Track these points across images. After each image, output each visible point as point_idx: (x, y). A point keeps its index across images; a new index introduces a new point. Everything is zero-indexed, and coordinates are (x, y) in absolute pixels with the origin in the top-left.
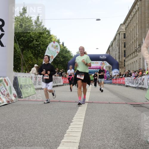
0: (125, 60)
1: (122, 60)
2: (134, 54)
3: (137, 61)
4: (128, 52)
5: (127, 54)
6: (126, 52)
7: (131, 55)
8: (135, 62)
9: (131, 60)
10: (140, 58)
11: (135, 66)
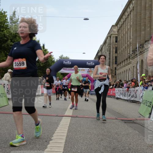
0: (116, 68)
1: (112, 68)
2: (127, 61)
3: (129, 69)
4: (120, 57)
5: (118, 60)
6: (118, 58)
7: (124, 62)
8: (128, 70)
9: (123, 68)
10: (134, 66)
11: (127, 75)
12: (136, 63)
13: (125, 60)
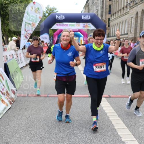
0: (109, 19)
1: (105, 18)
2: (124, 11)
3: (126, 20)
4: (115, 7)
5: (113, 10)
6: (112, 7)
7: (119, 12)
8: (124, 21)
9: (118, 19)
10: (132, 17)
11: (123, 27)
12: (135, 13)
13: (121, 10)
